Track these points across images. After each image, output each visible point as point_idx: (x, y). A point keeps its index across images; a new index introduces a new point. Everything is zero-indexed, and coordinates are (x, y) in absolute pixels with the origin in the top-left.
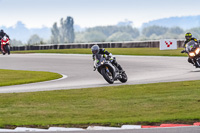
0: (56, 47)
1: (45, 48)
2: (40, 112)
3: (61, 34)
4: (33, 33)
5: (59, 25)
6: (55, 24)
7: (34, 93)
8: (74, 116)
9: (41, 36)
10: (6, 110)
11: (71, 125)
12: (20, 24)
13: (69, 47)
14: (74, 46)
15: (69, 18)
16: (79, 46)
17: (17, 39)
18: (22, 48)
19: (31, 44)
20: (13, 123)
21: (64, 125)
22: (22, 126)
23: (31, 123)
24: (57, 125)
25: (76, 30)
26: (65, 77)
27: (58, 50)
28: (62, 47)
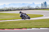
0: (42, 9)
1: (40, 9)
2: (38, 24)
3: (43, 5)
4: (36, 5)
5: (43, 4)
6: (42, 3)
7: (37, 20)
8: (46, 25)
9: (39, 6)
10: (30, 24)
11: (45, 27)
12: (33, 3)
13: (45, 9)
14: (46, 9)
15: (45, 2)
16: (48, 9)
17: (33, 7)
18: (34, 9)
19: (36, 8)
20: (31, 27)
21: (44, 27)
22: (34, 28)
23: (36, 27)
24: (42, 28)
25: (47, 5)
26: (44, 16)
27: (43, 9)
28: (44, 9)
